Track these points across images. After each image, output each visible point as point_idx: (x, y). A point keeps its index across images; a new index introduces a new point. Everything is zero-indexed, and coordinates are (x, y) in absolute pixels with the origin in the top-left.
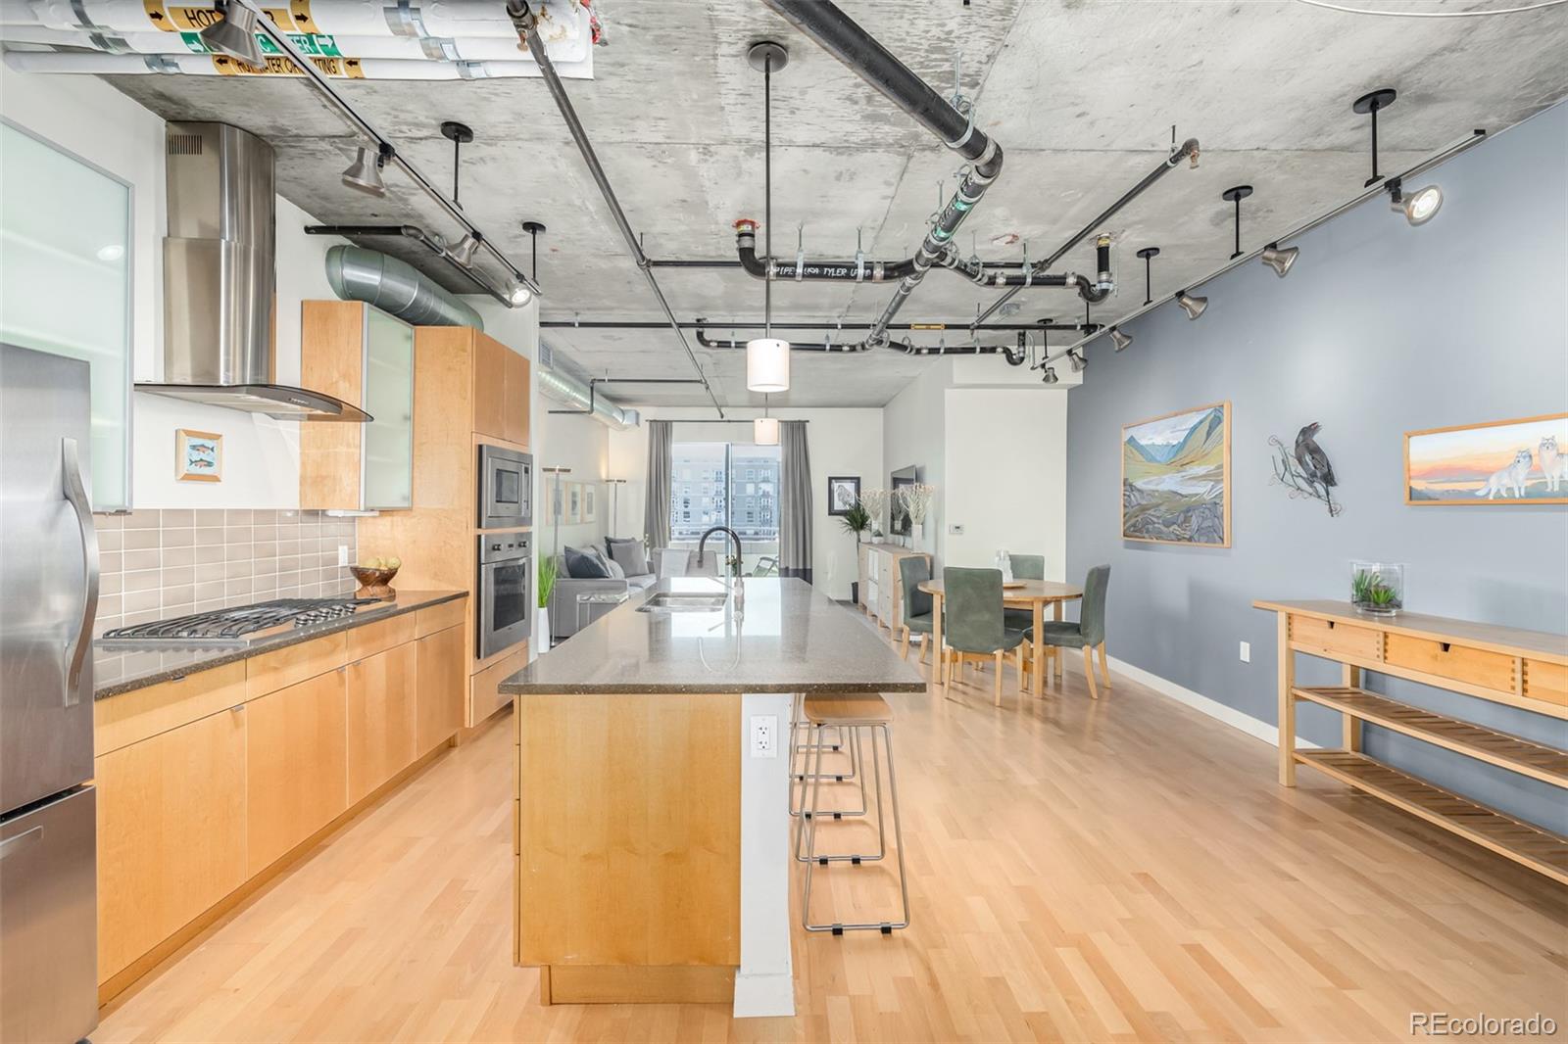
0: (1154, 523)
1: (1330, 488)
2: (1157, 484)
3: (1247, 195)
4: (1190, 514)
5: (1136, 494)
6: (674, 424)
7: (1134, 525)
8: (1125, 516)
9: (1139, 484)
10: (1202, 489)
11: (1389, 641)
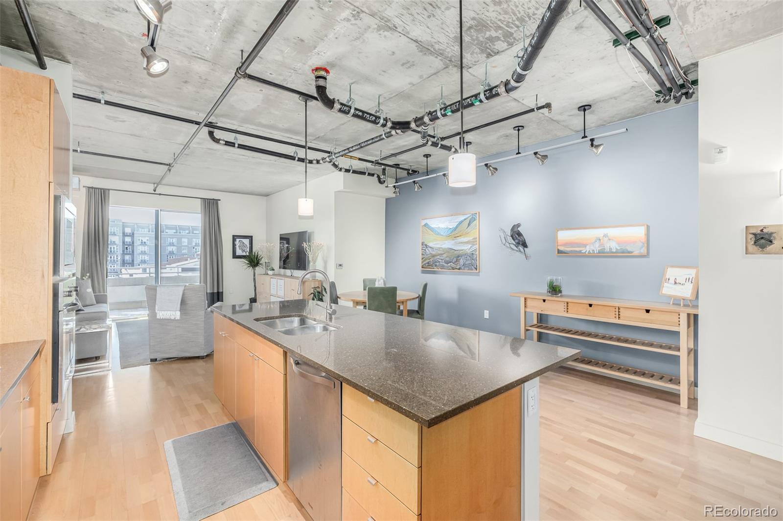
0: (440, 262)
1: (525, 249)
2: (441, 245)
3: (522, 129)
4: (459, 258)
5: (429, 249)
6: (111, 191)
7: (428, 263)
8: (422, 259)
9: (431, 244)
10: (466, 248)
11: (568, 305)
